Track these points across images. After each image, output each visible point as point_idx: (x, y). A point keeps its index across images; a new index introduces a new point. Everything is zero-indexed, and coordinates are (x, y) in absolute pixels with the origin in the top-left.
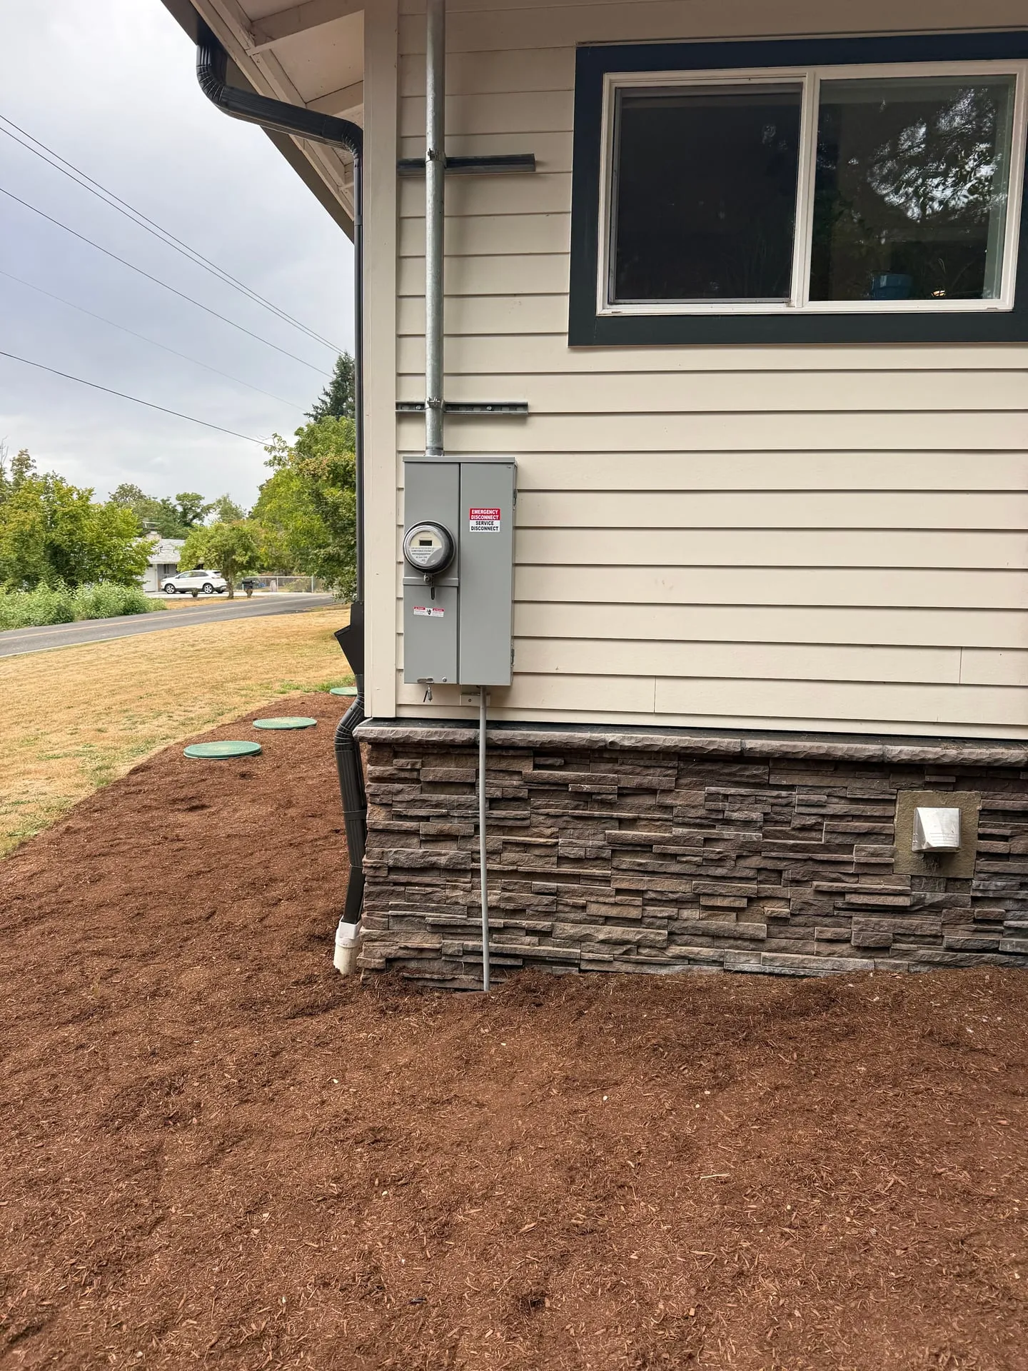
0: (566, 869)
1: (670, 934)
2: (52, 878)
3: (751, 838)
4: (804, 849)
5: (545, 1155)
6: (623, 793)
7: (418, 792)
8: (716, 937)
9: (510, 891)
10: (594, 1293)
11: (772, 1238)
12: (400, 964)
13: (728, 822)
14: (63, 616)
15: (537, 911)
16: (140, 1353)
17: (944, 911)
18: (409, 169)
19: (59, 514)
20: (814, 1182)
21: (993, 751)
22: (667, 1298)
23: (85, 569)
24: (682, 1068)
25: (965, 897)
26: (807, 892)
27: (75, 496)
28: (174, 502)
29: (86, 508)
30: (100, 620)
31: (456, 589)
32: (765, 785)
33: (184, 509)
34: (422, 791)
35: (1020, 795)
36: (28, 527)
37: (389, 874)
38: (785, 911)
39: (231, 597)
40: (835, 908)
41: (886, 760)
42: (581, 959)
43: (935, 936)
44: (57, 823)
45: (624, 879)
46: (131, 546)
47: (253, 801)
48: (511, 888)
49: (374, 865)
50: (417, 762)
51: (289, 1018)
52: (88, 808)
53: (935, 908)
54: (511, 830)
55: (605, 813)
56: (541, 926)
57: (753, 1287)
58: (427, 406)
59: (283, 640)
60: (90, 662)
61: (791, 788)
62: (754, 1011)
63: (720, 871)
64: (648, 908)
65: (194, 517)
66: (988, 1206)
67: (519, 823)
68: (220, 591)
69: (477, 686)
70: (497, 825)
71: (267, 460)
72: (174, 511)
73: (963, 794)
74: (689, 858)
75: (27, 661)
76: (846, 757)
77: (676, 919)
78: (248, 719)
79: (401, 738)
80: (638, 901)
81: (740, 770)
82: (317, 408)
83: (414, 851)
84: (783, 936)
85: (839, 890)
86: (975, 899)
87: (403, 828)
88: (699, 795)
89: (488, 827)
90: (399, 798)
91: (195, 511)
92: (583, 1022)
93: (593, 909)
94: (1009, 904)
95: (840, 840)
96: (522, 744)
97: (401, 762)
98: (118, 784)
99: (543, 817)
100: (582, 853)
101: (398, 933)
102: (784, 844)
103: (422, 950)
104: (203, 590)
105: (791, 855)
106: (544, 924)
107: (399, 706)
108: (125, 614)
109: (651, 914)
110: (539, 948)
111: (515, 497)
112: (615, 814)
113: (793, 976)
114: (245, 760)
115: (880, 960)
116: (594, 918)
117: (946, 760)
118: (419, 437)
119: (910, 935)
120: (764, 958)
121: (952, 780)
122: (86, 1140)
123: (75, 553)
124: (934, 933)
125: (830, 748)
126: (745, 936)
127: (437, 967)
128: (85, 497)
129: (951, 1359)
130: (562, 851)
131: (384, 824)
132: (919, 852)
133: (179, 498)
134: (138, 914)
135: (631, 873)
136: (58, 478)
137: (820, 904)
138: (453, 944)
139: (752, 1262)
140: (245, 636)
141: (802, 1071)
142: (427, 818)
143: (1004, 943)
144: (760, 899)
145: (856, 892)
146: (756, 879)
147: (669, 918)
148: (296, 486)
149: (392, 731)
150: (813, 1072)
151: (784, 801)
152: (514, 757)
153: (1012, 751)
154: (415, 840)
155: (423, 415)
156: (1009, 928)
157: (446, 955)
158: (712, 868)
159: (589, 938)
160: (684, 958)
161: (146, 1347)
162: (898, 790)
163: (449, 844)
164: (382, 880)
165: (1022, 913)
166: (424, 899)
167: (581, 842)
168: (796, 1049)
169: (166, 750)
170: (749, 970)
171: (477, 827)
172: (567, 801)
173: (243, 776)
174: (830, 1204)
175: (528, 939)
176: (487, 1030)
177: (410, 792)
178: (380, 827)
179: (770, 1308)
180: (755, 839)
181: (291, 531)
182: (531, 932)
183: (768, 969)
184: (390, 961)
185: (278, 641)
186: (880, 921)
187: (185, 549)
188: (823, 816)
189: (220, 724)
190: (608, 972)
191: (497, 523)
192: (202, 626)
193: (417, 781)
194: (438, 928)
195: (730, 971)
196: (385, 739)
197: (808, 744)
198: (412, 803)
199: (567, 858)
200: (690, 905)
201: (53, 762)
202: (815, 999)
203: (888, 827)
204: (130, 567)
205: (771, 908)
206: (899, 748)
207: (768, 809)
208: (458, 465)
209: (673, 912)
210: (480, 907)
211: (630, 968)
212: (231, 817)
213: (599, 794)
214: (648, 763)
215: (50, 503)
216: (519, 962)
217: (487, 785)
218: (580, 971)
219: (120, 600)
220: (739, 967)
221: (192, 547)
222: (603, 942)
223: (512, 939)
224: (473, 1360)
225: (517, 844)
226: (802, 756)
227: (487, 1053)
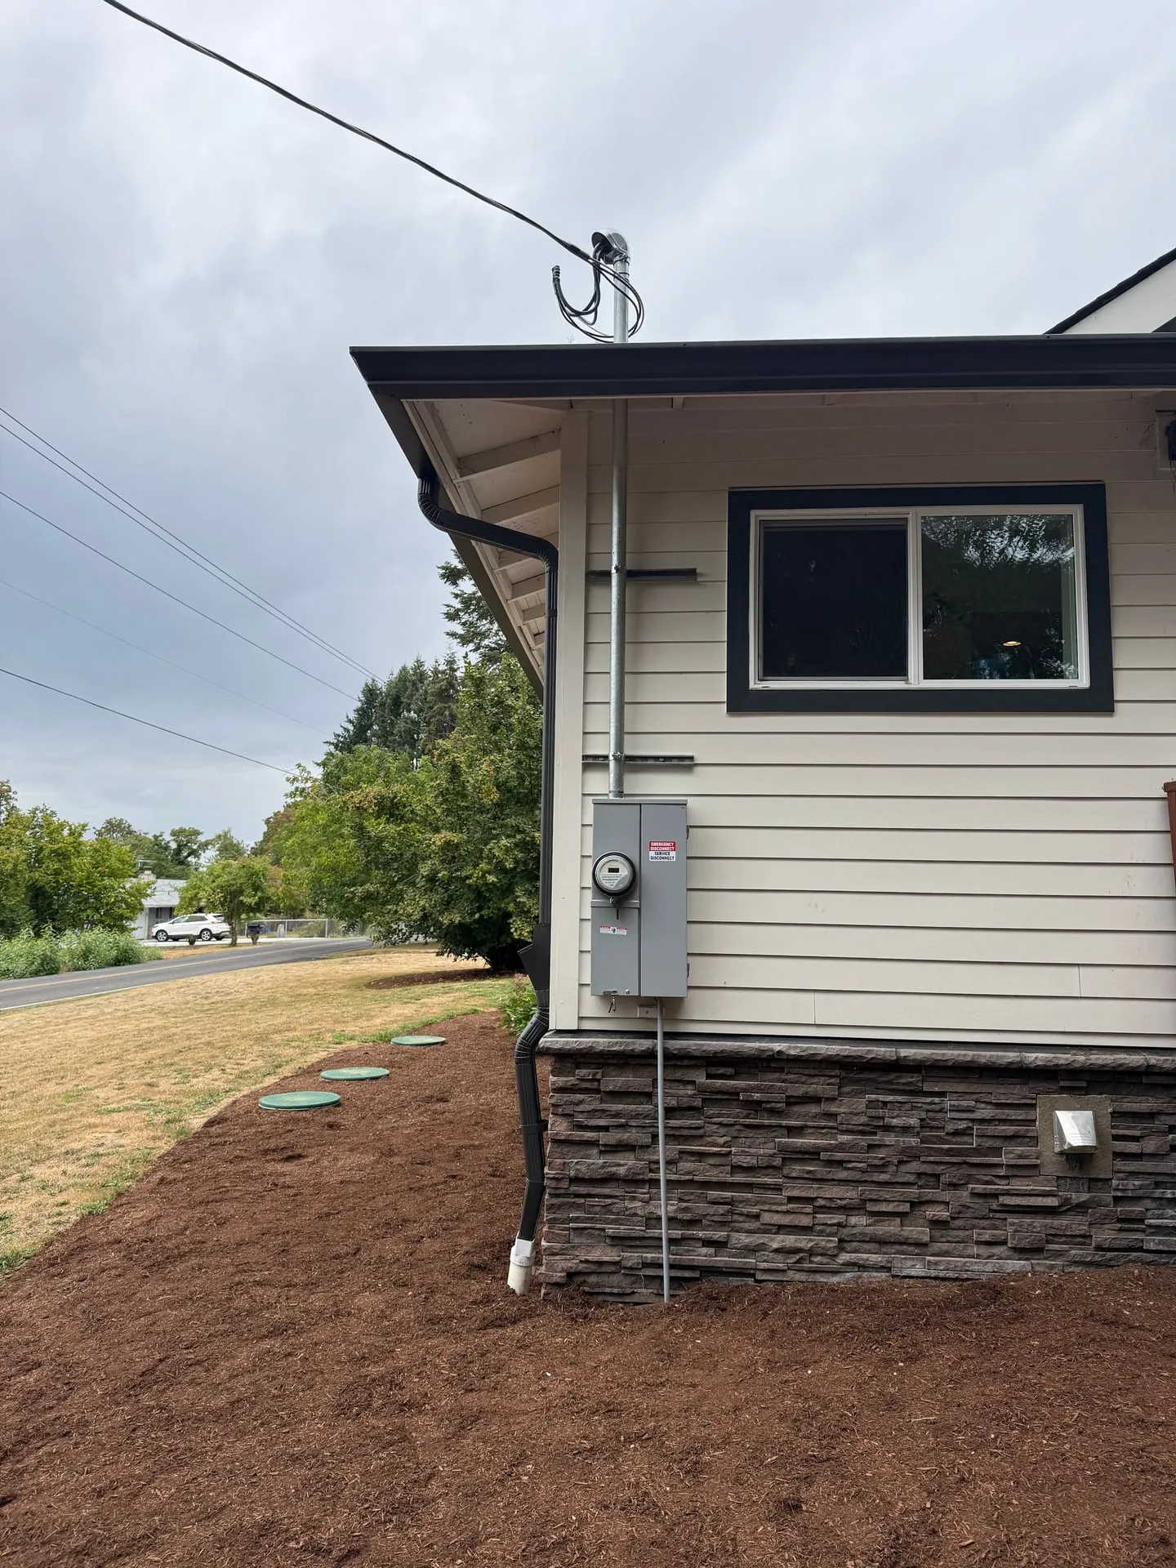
0: (739, 1178)
1: (841, 1241)
2: (173, 1224)
3: (911, 1144)
4: (958, 1152)
5: (768, 1413)
6: (792, 1101)
7: (598, 1102)
8: (882, 1242)
9: (686, 1201)
10: (841, 1501)
11: (983, 1458)
12: (580, 1279)
13: (888, 1129)
14: (48, 967)
15: (713, 1221)
16: (460, 1561)
17: (1090, 1211)
18: (596, 577)
19: (46, 852)
20: (1011, 1418)
21: (1116, 1056)
22: (904, 1500)
23: (69, 914)
24: (873, 1348)
25: (1107, 1197)
26: (964, 1195)
27: (66, 832)
28: (167, 837)
29: (77, 845)
30: (88, 972)
31: (637, 911)
32: (919, 1092)
33: (179, 846)
34: (602, 1101)
35: (1144, 1098)
36: (9, 866)
37: (570, 1185)
38: (944, 1214)
39: (234, 944)
40: (991, 1211)
41: (1024, 1066)
42: (756, 1269)
43: (1084, 1236)
44: (146, 1175)
45: (794, 1187)
46: (124, 888)
47: (351, 1150)
48: (687, 1198)
49: (557, 1176)
50: (597, 1073)
51: (481, 1329)
52: (173, 1159)
53: (1081, 1208)
54: (687, 1139)
55: (774, 1122)
56: (717, 1236)
57: (975, 1488)
58: (611, 758)
59: (310, 990)
60: (94, 1017)
61: (942, 1094)
62: (928, 1305)
63: (883, 1177)
64: (817, 1215)
65: (189, 855)
66: (1160, 1429)
67: (694, 1132)
68: (219, 937)
69: (655, 998)
70: (673, 1135)
71: (289, 792)
72: (167, 848)
73: (1093, 1098)
74: (854, 1164)
75: (18, 1016)
76: (989, 1063)
77: (844, 1227)
78: (313, 1070)
79: (585, 1048)
80: (809, 1209)
81: (897, 1078)
82: (339, 736)
83: (593, 1162)
84: (944, 1239)
85: (993, 1192)
86: (1116, 1199)
87: (585, 1139)
88: (860, 1103)
89: (666, 1136)
90: (581, 1108)
91: (190, 848)
92: (770, 1321)
93: (767, 1218)
94: (1148, 1203)
95: (989, 1143)
96: (696, 1053)
97: (583, 1072)
98: (198, 1136)
99: (716, 1126)
100: (755, 1162)
101: (578, 1247)
102: (941, 1149)
103: (600, 1263)
104: (199, 937)
105: (947, 1159)
106: (719, 1235)
107: (580, 1018)
108: (116, 965)
109: (821, 1222)
110: (716, 1259)
111: (688, 832)
112: (784, 1123)
113: (957, 1279)
114: (326, 1111)
115: (1036, 1262)
116: (768, 1227)
117: (1077, 1065)
118: (603, 783)
119: (1061, 1236)
120: (929, 1262)
121: (1084, 1084)
122: (330, 1425)
123: (58, 895)
124: (1082, 1232)
125: (974, 1055)
126: (910, 1241)
127: (617, 1281)
128: (76, 833)
129: (1144, 1521)
130: (735, 1160)
131: (566, 1135)
132: (1062, 1153)
133: (173, 833)
134: (284, 1250)
135: (801, 1181)
136: (48, 812)
137: (977, 1206)
138: (632, 1257)
139: (970, 1474)
140: (265, 986)
141: (982, 1346)
142: (606, 1129)
143: (1148, 1241)
144: (922, 1203)
145: (1008, 1193)
146: (916, 1183)
147: (839, 1225)
148: (323, 819)
149: (576, 1042)
150: (993, 1346)
151: (937, 1107)
152: (688, 1067)
153: (1133, 1057)
154: (595, 1151)
155: (608, 765)
156: (1150, 1226)
157: (625, 1268)
158: (876, 1174)
159: (764, 1247)
160: (854, 1264)
161: (464, 1557)
162: (1037, 1094)
163: (627, 1154)
164: (563, 1191)
165: (1160, 1212)
166: (604, 1211)
167: (752, 1151)
168: (974, 1330)
169: (234, 1102)
170: (916, 1274)
171: (655, 1137)
172: (738, 1110)
173: (331, 1126)
174: (1027, 1433)
175: (704, 1250)
176: (679, 1331)
177: (591, 1103)
178: (563, 1138)
179: (991, 1499)
180: (914, 1144)
181: (313, 868)
182: (708, 1243)
183: (933, 1273)
184: (571, 1275)
185: (305, 991)
186: (1032, 1222)
187: (187, 890)
188: (973, 1120)
189: (282, 1077)
190: (782, 1281)
191: (673, 854)
192: (213, 977)
193: (598, 1091)
194: (619, 1241)
195: (898, 1276)
196: (569, 1050)
197: (956, 1052)
198: (592, 1113)
199: (740, 1167)
200: (856, 1212)
201: (115, 1116)
202: (982, 1293)
203: (1032, 1131)
204: (120, 911)
205: (932, 1212)
206: (1035, 1055)
207: (923, 1115)
208: (639, 806)
209: (841, 1218)
210: (659, 1218)
211: (803, 1277)
212: (333, 1166)
213: (768, 1102)
214: (812, 1072)
215: (37, 839)
216: (697, 1274)
217: (665, 1094)
218: (756, 1281)
219: (112, 948)
220: (905, 1272)
221: (194, 887)
222: (777, 1251)
223: (689, 1251)
224: (752, 1547)
225: (692, 1153)
226: (950, 1064)
227: (686, 1348)
